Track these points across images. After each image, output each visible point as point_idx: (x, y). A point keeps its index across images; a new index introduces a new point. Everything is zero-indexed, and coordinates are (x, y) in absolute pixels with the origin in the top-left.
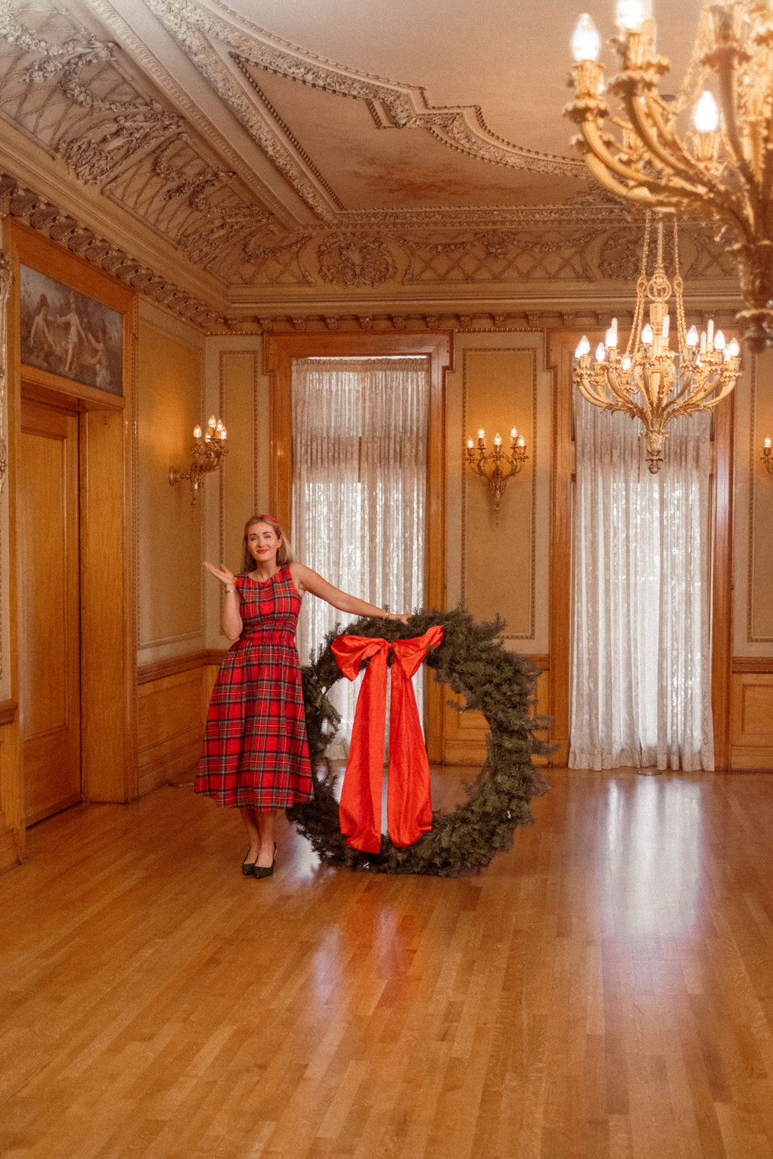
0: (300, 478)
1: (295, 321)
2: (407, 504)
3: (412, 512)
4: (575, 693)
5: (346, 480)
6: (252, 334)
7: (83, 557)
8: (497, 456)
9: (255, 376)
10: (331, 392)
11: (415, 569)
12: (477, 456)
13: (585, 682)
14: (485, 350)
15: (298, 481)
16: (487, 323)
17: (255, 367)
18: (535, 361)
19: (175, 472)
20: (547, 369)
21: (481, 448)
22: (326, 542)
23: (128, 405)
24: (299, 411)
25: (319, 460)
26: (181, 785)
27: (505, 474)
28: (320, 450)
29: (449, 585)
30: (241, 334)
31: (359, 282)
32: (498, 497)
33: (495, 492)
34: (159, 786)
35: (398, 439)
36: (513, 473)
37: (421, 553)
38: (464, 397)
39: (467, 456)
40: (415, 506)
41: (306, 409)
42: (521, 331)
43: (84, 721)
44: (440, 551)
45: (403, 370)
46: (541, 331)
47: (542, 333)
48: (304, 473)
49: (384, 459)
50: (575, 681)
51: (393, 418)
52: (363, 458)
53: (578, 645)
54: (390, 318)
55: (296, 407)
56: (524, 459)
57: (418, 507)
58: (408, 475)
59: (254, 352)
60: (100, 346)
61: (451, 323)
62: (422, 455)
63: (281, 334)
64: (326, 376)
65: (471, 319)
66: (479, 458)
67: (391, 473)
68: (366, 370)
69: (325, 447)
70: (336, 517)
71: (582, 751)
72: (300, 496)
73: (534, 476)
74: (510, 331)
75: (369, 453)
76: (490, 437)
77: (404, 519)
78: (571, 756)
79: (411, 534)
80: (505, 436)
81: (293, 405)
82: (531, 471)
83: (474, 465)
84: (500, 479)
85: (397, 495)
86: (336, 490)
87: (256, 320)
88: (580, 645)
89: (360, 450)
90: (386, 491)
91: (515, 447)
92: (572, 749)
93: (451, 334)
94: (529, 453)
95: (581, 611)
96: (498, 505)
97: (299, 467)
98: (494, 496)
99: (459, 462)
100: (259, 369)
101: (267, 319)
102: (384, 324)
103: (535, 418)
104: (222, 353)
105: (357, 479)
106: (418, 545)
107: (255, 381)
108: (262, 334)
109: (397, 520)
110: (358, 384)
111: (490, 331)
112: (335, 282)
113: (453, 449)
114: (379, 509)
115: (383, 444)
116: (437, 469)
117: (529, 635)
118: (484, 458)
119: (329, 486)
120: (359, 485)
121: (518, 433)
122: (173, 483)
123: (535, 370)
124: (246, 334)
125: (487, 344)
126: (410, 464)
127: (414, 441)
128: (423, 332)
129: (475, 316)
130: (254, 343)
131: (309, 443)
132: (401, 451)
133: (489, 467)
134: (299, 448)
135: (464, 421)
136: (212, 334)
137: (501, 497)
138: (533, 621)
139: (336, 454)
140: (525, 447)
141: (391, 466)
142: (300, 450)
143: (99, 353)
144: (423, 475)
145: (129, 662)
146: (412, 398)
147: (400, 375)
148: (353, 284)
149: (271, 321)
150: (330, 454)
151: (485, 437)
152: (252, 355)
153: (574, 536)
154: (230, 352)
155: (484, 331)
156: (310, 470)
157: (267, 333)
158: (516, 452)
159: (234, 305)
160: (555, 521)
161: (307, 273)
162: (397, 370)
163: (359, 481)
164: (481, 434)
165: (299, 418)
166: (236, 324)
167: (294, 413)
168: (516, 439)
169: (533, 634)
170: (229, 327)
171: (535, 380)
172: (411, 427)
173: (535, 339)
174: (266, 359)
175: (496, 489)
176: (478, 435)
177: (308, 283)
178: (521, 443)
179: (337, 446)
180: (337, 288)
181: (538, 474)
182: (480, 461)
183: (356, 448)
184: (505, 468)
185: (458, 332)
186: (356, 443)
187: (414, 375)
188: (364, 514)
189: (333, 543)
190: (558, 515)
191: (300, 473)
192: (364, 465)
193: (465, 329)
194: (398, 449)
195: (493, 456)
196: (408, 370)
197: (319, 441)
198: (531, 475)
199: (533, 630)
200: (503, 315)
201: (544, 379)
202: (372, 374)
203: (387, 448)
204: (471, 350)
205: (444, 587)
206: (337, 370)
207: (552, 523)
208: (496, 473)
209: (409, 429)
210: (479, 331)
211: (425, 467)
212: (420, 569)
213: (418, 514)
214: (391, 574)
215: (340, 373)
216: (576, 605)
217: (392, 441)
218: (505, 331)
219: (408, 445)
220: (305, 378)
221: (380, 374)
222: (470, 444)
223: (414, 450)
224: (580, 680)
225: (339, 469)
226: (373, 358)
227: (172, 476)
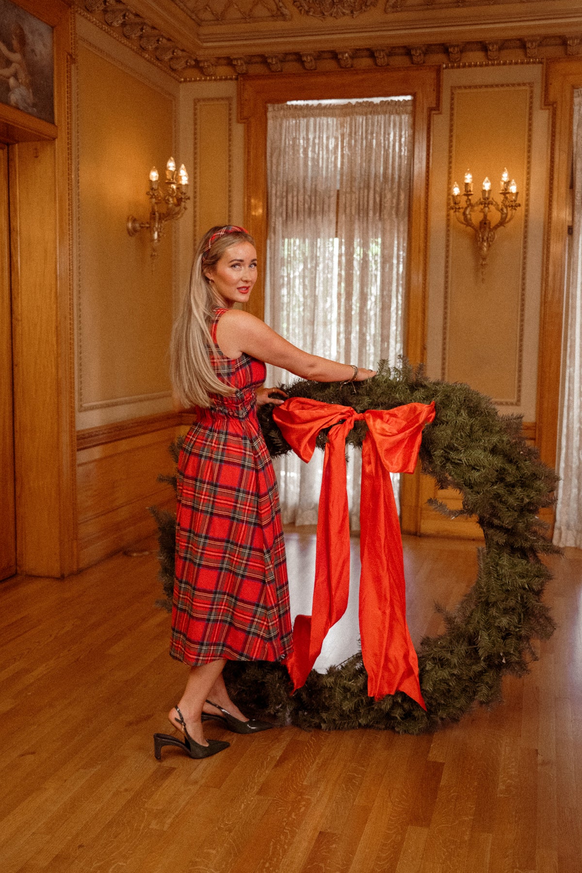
0: (275, 233)
1: (269, 61)
2: (386, 260)
3: (391, 269)
4: (562, 465)
5: (322, 234)
6: (226, 79)
7: (14, 307)
8: (486, 201)
9: (230, 124)
10: (308, 139)
11: (393, 328)
12: (463, 204)
13: (575, 454)
14: (476, 87)
15: (273, 235)
16: (477, 56)
17: (230, 114)
18: (531, 97)
19: (134, 220)
20: (545, 105)
21: (468, 194)
22: (302, 299)
23: (62, 135)
24: (274, 161)
25: (295, 213)
26: (135, 554)
27: (493, 225)
28: (295, 202)
29: (429, 347)
30: (215, 80)
31: (337, 13)
32: (485, 249)
33: (482, 243)
34: (111, 555)
35: (378, 189)
36: (502, 223)
37: (400, 312)
38: (451, 141)
39: (452, 204)
40: (395, 261)
41: (282, 158)
42: (516, 63)
43: (18, 489)
44: (420, 309)
45: (385, 113)
46: (541, 63)
47: (541, 65)
48: (279, 227)
49: (362, 211)
50: (564, 451)
51: (373, 165)
52: (341, 210)
53: (568, 414)
54: (371, 53)
55: (271, 157)
56: (515, 206)
57: (398, 263)
58: (388, 228)
59: (228, 99)
60: (16, 57)
61: (438, 58)
62: (403, 204)
63: (258, 77)
64: (303, 122)
65: (462, 52)
66: (466, 206)
67: (370, 227)
68: (345, 115)
69: (301, 198)
70: (312, 273)
71: (568, 527)
72: (275, 252)
73: (526, 227)
74: (504, 64)
75: (347, 205)
76: (478, 181)
77: (383, 275)
78: (556, 532)
79: (390, 291)
80: (495, 181)
81: (268, 154)
82: (523, 222)
83: (460, 215)
84: (488, 229)
85: (375, 249)
86: (313, 245)
87: (229, 61)
88: (571, 414)
89: (338, 203)
90: (365, 245)
91: (505, 193)
92: (557, 524)
93: (438, 70)
94: (521, 200)
95: (573, 377)
96: (484, 259)
97: (273, 220)
98: (481, 248)
99: (444, 213)
100: (234, 117)
101: (240, 59)
102: (365, 62)
103: (529, 162)
104: (196, 101)
105: (333, 231)
106: (397, 303)
107: (230, 130)
108: (237, 79)
109: (376, 276)
110: (337, 130)
111: (481, 66)
112: (311, 14)
113: (438, 199)
114: (356, 265)
115: (361, 195)
116: (419, 220)
117: (514, 400)
118: (470, 205)
119: (304, 242)
120: (337, 240)
121: (510, 176)
122: (132, 232)
123: (531, 108)
124: (221, 79)
125: (478, 81)
126: (390, 215)
127: (395, 190)
128: (407, 68)
129: (466, 47)
130: (228, 88)
131: (284, 194)
132: (381, 201)
133: (476, 217)
134: (274, 201)
135: (450, 168)
136: (185, 81)
137: (488, 250)
138: (520, 386)
139: (313, 206)
140: (517, 193)
141: (370, 220)
142: (275, 202)
143: (14, 65)
144: (403, 227)
145: (66, 426)
146: (394, 145)
147: (381, 118)
148: (331, 15)
149: (246, 63)
150: (306, 206)
151: (472, 182)
152: (227, 102)
153: (568, 293)
154: (204, 100)
155: (476, 66)
156: (285, 223)
157: (243, 77)
158: (506, 198)
159: (205, 45)
160: (547, 277)
161: (281, 4)
162: (378, 113)
163: (336, 236)
164: (468, 178)
165: (274, 168)
166: (209, 66)
167: (269, 164)
168: (508, 183)
169: (519, 401)
170: (201, 70)
171: (530, 119)
172: (393, 175)
173: (533, 72)
174: (241, 105)
175: (483, 240)
176: (464, 179)
177: (283, 15)
178: (513, 189)
179: (313, 198)
180: (314, 21)
181: (530, 225)
182: (466, 208)
183: (333, 200)
184: (494, 216)
185: (446, 68)
186: (334, 194)
187: (397, 118)
188: (341, 270)
189: (309, 301)
190: (551, 268)
191: (274, 228)
192: (342, 218)
193: (455, 64)
194: (378, 200)
195: (481, 203)
196: (391, 113)
197: (295, 193)
198: (523, 226)
199: (519, 396)
200: (496, 43)
201: (541, 118)
202: (351, 120)
203: (366, 199)
204: (460, 87)
205: (424, 348)
206: (314, 116)
207: (545, 279)
208: (484, 223)
209: (390, 177)
210: (470, 66)
211: (406, 219)
212: (399, 329)
213: (398, 270)
214: (368, 334)
215: (318, 119)
216: (568, 371)
217: (372, 192)
218: (499, 64)
219: (389, 196)
220: (281, 125)
221: (360, 119)
222: (456, 191)
223: (395, 201)
224: (570, 451)
225: (316, 223)
226: (353, 101)
227: (130, 225)
